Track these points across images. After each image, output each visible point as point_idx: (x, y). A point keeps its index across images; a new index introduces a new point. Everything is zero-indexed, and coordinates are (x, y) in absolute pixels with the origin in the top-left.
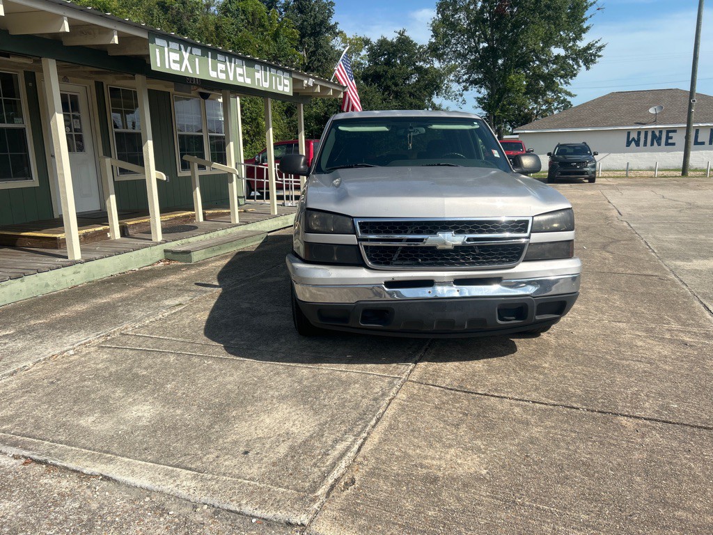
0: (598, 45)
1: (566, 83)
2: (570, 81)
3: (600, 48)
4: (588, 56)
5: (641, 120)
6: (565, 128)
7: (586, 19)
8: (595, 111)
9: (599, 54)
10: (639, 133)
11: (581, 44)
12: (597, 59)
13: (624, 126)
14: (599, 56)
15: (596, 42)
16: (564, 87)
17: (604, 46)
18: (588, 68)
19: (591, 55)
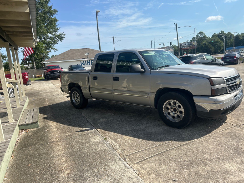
0: (63, 34)
1: (53, 46)
2: (55, 45)
3: (64, 35)
4: (61, 37)
5: (83, 58)
6: (61, 61)
7: (57, 25)
8: (68, 55)
9: (64, 37)
10: (84, 61)
11: (58, 33)
12: (64, 39)
13: (78, 59)
14: (64, 38)
15: (63, 33)
16: (53, 47)
17: (65, 34)
18: (61, 41)
19: (62, 37)
